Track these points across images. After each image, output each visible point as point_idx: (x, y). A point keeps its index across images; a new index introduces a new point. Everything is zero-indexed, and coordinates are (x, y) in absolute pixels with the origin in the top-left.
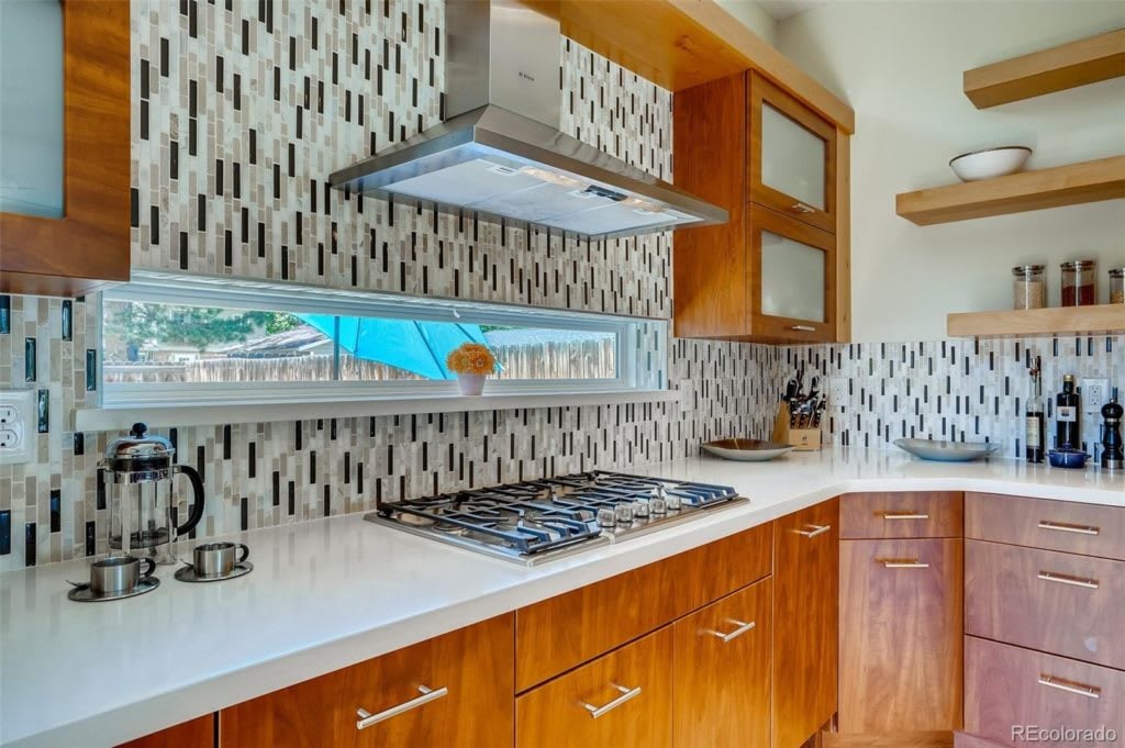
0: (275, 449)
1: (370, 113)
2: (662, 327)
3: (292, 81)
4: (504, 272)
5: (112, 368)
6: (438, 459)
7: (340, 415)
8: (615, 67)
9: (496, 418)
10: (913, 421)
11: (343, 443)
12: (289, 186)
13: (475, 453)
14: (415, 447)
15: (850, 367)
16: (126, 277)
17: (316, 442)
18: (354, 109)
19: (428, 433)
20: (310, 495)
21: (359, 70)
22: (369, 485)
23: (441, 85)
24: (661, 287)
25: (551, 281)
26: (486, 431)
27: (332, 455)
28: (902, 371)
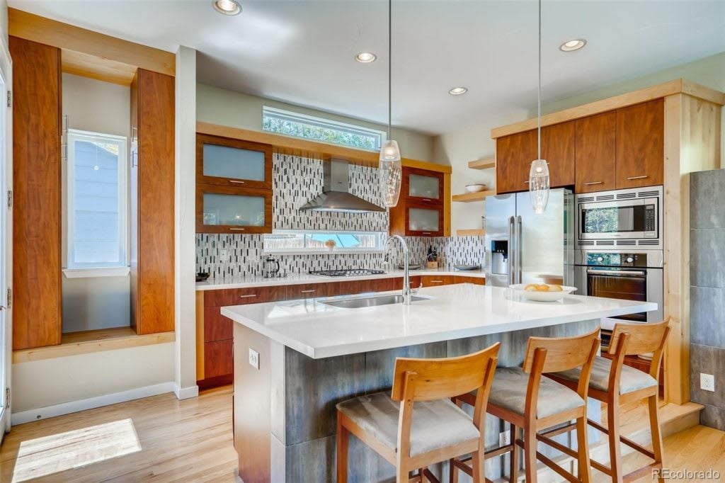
0: (290, 260)
1: (307, 194)
2: (386, 234)
3: (293, 191)
4: (338, 223)
5: (266, 246)
6: (322, 264)
7: (302, 254)
8: (369, 169)
9: (336, 256)
10: (465, 260)
11: (302, 260)
12: (292, 211)
13: (331, 263)
14: (317, 261)
15: (451, 244)
16: (271, 233)
17: (297, 259)
18: (304, 194)
19: (320, 259)
20: (296, 269)
21: (305, 186)
22: (307, 268)
23: (322, 185)
24: (385, 222)
25: (350, 224)
26: (334, 259)
27: (300, 262)
28: (462, 244)
